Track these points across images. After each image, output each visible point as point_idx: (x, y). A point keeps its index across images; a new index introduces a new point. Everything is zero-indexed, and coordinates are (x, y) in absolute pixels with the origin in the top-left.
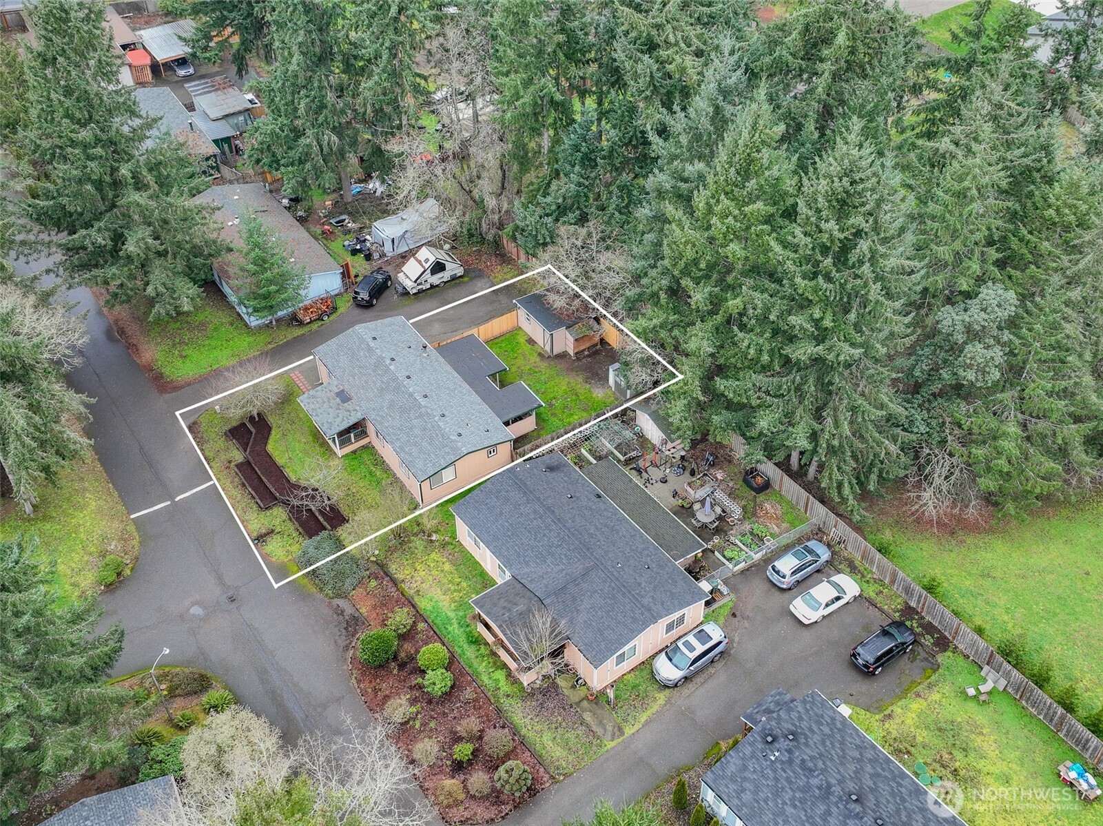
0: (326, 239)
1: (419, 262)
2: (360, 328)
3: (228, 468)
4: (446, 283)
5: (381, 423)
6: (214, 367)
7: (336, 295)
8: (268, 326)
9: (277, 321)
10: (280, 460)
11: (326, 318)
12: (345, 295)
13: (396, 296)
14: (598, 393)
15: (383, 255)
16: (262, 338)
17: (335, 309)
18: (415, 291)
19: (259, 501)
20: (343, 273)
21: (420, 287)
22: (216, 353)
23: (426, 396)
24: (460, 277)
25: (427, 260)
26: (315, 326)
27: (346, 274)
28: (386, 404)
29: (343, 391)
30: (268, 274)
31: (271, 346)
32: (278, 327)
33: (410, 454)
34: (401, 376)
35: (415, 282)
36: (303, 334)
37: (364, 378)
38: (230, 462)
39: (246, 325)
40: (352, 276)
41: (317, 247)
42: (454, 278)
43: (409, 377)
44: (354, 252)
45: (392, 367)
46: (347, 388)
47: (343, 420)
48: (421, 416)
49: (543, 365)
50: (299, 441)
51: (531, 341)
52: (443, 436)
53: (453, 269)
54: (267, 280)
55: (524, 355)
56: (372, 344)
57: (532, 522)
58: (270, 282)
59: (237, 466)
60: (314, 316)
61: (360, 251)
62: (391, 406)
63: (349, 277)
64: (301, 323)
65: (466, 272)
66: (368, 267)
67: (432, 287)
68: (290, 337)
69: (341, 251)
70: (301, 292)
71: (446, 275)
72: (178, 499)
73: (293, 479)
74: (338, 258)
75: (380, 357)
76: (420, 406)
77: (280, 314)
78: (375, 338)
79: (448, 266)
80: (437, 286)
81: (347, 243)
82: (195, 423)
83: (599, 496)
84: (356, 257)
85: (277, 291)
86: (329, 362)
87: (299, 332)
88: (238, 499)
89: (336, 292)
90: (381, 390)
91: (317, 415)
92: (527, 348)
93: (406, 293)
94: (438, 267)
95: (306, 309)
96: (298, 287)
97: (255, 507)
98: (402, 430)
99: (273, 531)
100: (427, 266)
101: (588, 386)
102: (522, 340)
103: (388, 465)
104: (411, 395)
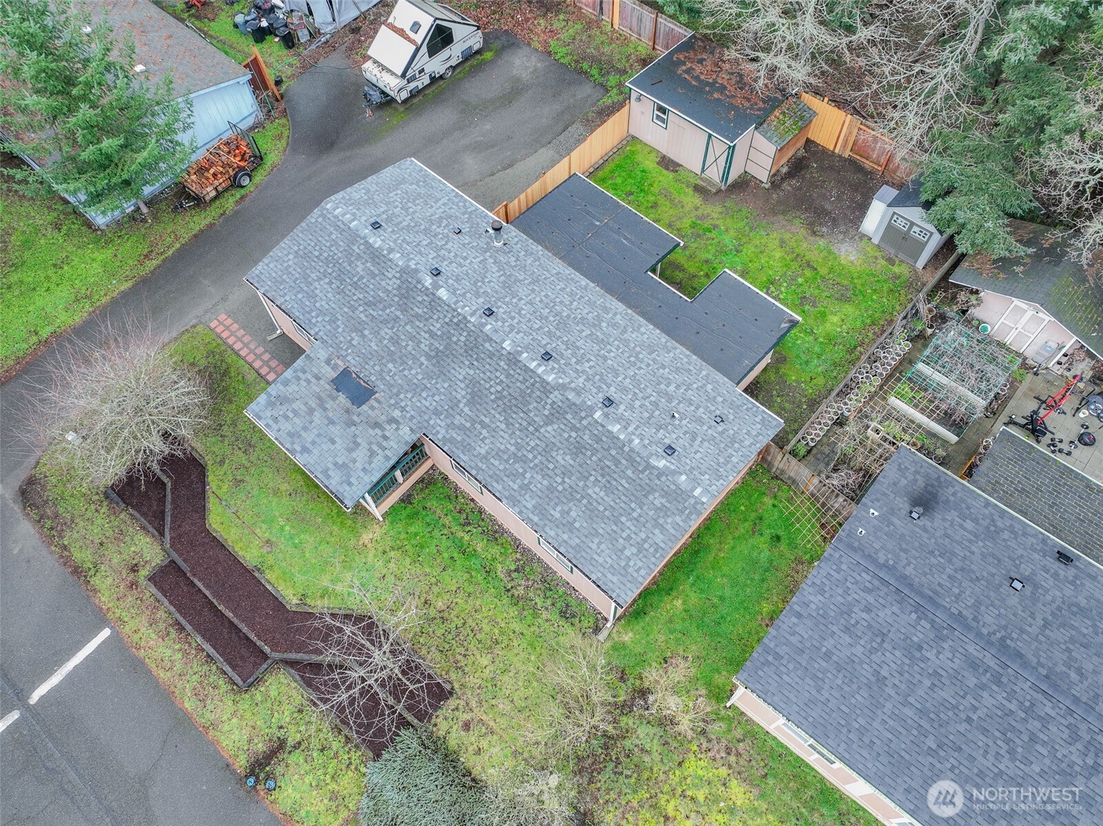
0: (198, 18)
1: (401, 32)
2: (335, 205)
3: (133, 585)
4: (454, 68)
5: (467, 448)
6: (45, 333)
7: (252, 128)
8: (135, 218)
9: (149, 203)
10: (249, 554)
11: (246, 181)
12: (268, 125)
13: (369, 112)
14: (848, 255)
15: (314, 34)
16: (130, 248)
17: (259, 159)
18: (404, 95)
19: (227, 668)
20: (252, 82)
21: (412, 85)
22: (41, 300)
23: (547, 357)
24: (478, 52)
25: (416, 27)
26: (229, 202)
27: (258, 83)
28: (461, 393)
29: (346, 373)
30: (84, 112)
31: (151, 265)
32: (155, 217)
33: (570, 526)
34: (470, 309)
35: (403, 75)
36: (211, 226)
37: (386, 332)
38: (134, 569)
39: (89, 224)
40: (271, 83)
41: (185, 35)
42: (469, 56)
43: (490, 313)
44: (260, 35)
45: (443, 293)
46: (353, 363)
47: (372, 454)
48: (557, 414)
49: (714, 210)
50: (276, 492)
51: (667, 163)
52: (631, 460)
53: (466, 37)
54: (90, 127)
55: (666, 194)
56: (376, 241)
57: (978, 698)
58: (97, 130)
59: (151, 579)
60: (221, 182)
61: (270, 31)
62: (475, 398)
63: (266, 88)
64: (199, 202)
65: (487, 39)
66: (294, 61)
67: (434, 79)
68: (186, 236)
69: (234, 37)
70: (179, 137)
71: (454, 53)
72: (35, 697)
73: (290, 597)
74: (232, 52)
75: (405, 271)
76: (546, 388)
77: (147, 190)
78: (376, 226)
79: (459, 31)
80: (441, 77)
81: (240, 19)
82: (31, 481)
83: (1063, 557)
84: (265, 45)
85: (124, 146)
86: (289, 300)
87: (198, 221)
88: (178, 666)
89: (250, 122)
90: (437, 357)
91: (305, 450)
92: (666, 177)
93: (387, 101)
94: (441, 38)
95: (201, 170)
96: (170, 129)
97: (224, 686)
98: (524, 460)
99: (282, 744)
100: (419, 38)
101: (822, 242)
102: (650, 164)
103: (494, 521)
104: (513, 359)
